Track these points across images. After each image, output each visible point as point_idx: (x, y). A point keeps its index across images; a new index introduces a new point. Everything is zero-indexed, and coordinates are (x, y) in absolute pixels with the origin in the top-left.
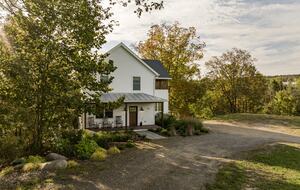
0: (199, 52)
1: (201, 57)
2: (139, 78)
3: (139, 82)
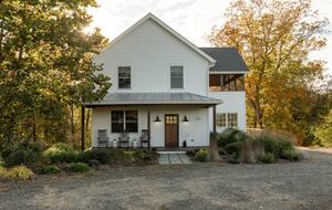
0: (317, 36)
1: (322, 44)
2: (181, 68)
3: (181, 74)
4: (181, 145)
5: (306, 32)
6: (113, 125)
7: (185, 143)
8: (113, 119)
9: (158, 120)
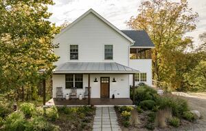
0: (191, 23)
1: (193, 28)
2: (112, 46)
3: (112, 50)
4: (111, 97)
5: (185, 21)
6: (66, 83)
7: (113, 96)
8: (66, 80)
9: (96, 81)
